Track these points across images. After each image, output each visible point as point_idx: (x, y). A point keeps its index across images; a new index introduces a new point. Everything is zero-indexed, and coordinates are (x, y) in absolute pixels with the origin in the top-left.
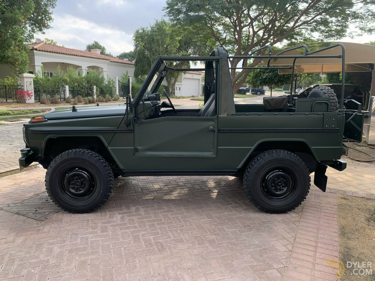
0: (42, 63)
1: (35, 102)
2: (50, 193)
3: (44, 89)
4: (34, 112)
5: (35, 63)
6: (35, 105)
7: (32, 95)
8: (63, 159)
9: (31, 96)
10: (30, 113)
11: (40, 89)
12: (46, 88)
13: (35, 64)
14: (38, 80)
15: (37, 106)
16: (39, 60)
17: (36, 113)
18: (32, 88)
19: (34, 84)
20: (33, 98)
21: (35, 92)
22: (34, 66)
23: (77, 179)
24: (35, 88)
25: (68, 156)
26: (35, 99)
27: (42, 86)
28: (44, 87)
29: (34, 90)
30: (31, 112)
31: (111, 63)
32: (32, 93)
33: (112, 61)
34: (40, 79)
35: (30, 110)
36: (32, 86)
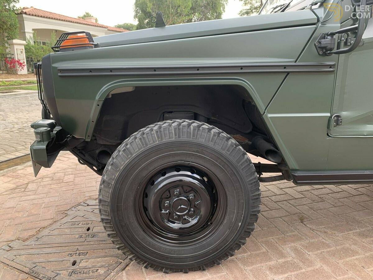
0: (33, 30)
1: (28, 73)
2: (113, 231)
3: (37, 58)
4: (28, 83)
5: (25, 29)
6: (29, 76)
7: (24, 64)
8: (147, 145)
9: (24, 66)
10: (24, 84)
11: (33, 58)
12: (40, 57)
13: (26, 31)
14: (30, 48)
15: (31, 77)
16: (30, 26)
17: (31, 84)
18: (24, 56)
19: (25, 52)
20: (26, 68)
21: (27, 61)
22: (25, 32)
23: (180, 194)
24: (27, 58)
25: (160, 137)
26: (28, 70)
27: (35, 55)
28: (37, 56)
29: (26, 60)
30: (25, 82)
31: (109, 31)
32: (24, 62)
33: (109, 30)
34: (33, 47)
35: (24, 81)
36: (24, 55)
